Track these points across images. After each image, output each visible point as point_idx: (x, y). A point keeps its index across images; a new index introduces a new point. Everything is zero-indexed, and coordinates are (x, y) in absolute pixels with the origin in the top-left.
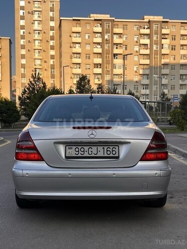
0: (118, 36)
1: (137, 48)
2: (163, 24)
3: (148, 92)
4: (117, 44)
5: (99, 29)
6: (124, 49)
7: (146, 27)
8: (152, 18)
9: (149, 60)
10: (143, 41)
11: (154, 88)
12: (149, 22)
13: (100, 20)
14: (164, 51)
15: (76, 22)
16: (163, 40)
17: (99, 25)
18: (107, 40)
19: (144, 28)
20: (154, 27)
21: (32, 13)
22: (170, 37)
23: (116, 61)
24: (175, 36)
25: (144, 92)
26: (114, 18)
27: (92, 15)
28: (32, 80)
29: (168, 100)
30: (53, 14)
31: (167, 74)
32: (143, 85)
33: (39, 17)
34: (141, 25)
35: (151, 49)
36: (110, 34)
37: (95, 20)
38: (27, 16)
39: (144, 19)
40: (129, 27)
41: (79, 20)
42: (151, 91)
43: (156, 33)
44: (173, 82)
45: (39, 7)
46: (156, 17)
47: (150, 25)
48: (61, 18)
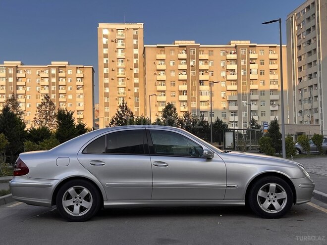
0: (203, 62)
1: (223, 74)
2: (251, 48)
3: (236, 118)
4: (203, 70)
5: (184, 56)
6: (210, 74)
7: (233, 52)
8: (238, 43)
9: (237, 86)
10: (230, 67)
11: (243, 115)
12: (236, 47)
13: (185, 46)
14: (252, 76)
15: (161, 49)
16: (251, 65)
17: (184, 51)
18: (192, 66)
19: (231, 53)
20: (242, 52)
21: (116, 41)
22: (258, 61)
23: (202, 88)
24: (263, 60)
25: (232, 118)
26: (199, 44)
27: (176, 42)
28: (120, 110)
29: (258, 127)
30: (137, 42)
31: (257, 100)
32: (232, 112)
33: (122, 45)
34: (228, 50)
35: (239, 74)
36: (195, 61)
37: (180, 46)
38: (110, 44)
39: (230, 44)
40: (214, 53)
41: (164, 47)
42: (240, 118)
43: (244, 58)
44: (263, 108)
45: (122, 35)
46: (242, 42)
47: (237, 50)
48: (145, 46)
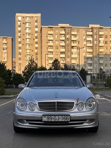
0: (74, 36)
1: (85, 43)
2: (100, 29)
3: (91, 68)
4: (73, 41)
5: (63, 32)
6: (78, 43)
7: (90, 31)
8: (94, 26)
9: (92, 50)
10: (88, 39)
11: (95, 66)
12: (92, 28)
13: (64, 27)
14: (100, 45)
15: (50, 28)
16: (100, 38)
17: (63, 30)
18: (68, 38)
19: (89, 32)
20: (95, 31)
21: (25, 23)
22: (104, 36)
23: (73, 50)
24: (107, 36)
25: (89, 68)
26: (72, 26)
27: (59, 24)
28: (30, 62)
29: (104, 72)
30: (37, 24)
31: (103, 58)
32: (89, 64)
33: (29, 25)
34: (88, 30)
35: (93, 43)
36: (69, 35)
37: (61, 27)
38: (22, 25)
39: (89, 27)
40: (80, 31)
41: (52, 27)
42: (93, 67)
43: (96, 34)
44: (106, 62)
45: (29, 20)
46: (96, 25)
47: (92, 30)
48: (42, 26)
